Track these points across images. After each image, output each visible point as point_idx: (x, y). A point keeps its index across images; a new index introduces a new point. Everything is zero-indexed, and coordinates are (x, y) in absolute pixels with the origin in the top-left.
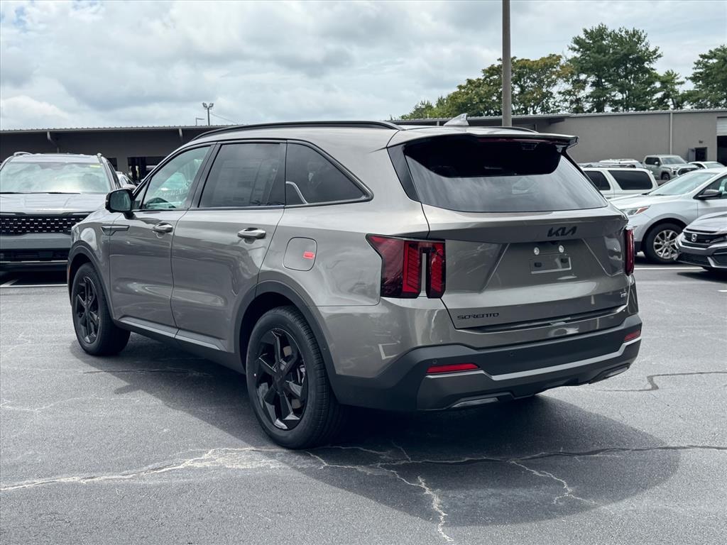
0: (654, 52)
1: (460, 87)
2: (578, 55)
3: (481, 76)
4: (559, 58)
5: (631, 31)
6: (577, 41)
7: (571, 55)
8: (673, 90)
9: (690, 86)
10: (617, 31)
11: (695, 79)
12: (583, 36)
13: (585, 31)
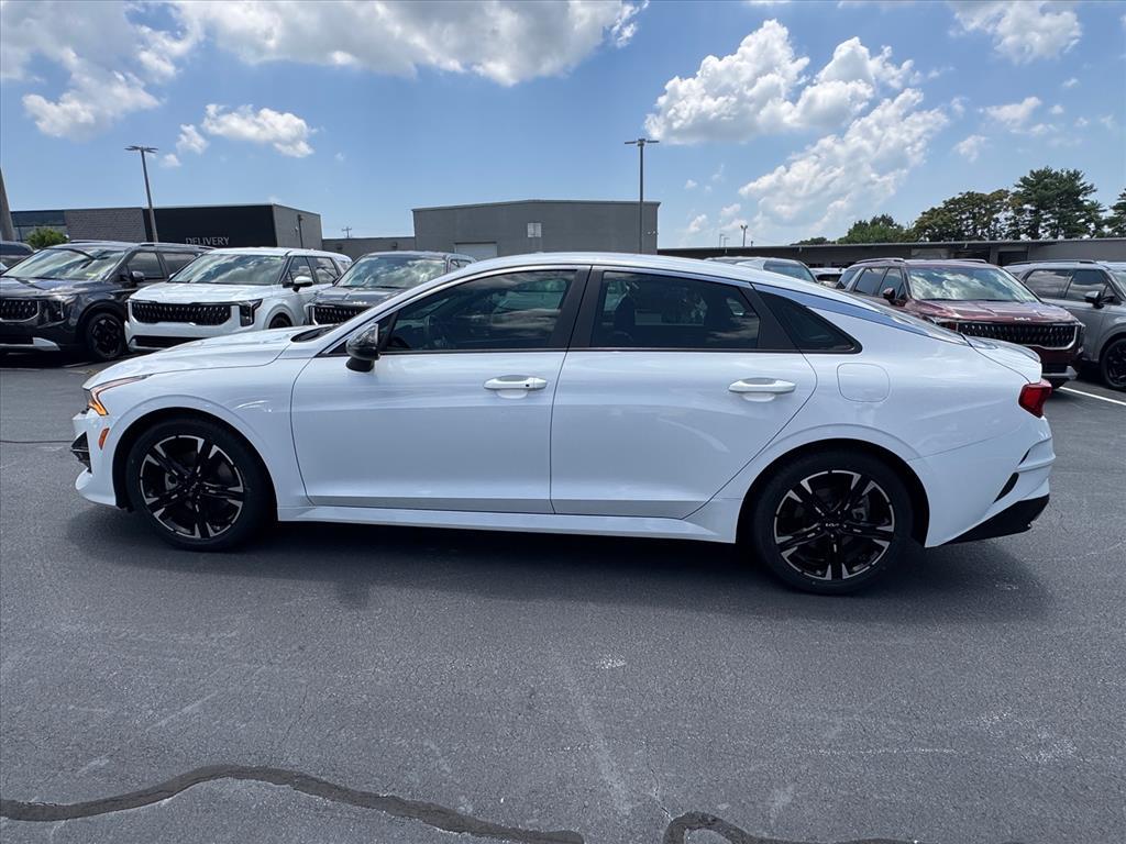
0: (1091, 187)
1: (924, 213)
2: (1021, 190)
3: (942, 205)
4: (1008, 191)
5: (1072, 172)
6: (1024, 180)
7: (1015, 190)
8: (1097, 217)
9: (1111, 213)
10: (1060, 171)
11: (1115, 208)
12: (1028, 176)
13: (1032, 172)
